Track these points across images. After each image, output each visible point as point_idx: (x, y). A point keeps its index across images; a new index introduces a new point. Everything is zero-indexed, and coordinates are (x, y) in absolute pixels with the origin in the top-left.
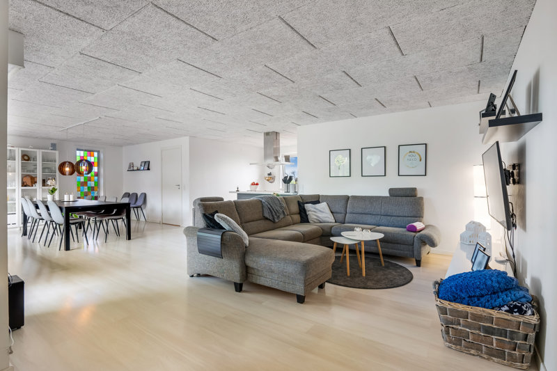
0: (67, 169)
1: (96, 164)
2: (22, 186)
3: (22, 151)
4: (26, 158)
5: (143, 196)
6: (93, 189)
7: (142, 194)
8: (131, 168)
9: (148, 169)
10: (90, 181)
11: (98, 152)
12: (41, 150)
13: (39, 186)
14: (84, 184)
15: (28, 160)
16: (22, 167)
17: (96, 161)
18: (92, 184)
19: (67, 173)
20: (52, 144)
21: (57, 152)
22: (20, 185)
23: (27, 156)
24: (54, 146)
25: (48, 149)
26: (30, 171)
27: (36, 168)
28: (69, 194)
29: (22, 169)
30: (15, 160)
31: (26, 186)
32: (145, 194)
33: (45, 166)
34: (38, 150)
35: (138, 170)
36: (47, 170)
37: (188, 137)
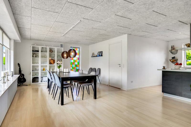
0: (65, 55)
1: (78, 54)
2: (50, 64)
3: (50, 48)
4: (51, 51)
5: (99, 70)
6: (77, 66)
7: (98, 69)
8: (93, 56)
9: (102, 56)
10: (76, 62)
11: (79, 48)
12: (57, 47)
13: (55, 64)
14: (73, 63)
15: (52, 52)
16: (49, 55)
17: (78, 52)
18: (76, 63)
19: (65, 57)
20: (61, 44)
21: (63, 48)
22: (49, 64)
23: (52, 50)
24: (62, 46)
25: (59, 47)
26: (52, 57)
27: (55, 56)
28: (66, 68)
29: (49, 56)
30: (47, 52)
31: (51, 64)
32: (100, 69)
33: (58, 55)
34: (55, 48)
35: (96, 56)
36: (59, 57)
37: (127, 34)
